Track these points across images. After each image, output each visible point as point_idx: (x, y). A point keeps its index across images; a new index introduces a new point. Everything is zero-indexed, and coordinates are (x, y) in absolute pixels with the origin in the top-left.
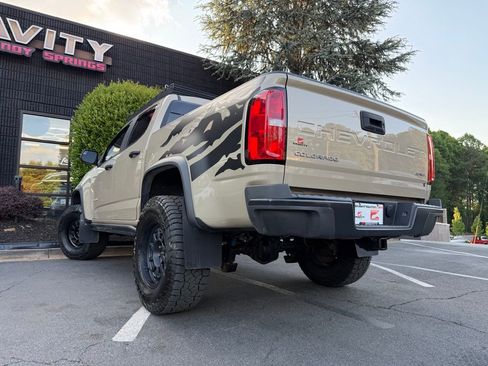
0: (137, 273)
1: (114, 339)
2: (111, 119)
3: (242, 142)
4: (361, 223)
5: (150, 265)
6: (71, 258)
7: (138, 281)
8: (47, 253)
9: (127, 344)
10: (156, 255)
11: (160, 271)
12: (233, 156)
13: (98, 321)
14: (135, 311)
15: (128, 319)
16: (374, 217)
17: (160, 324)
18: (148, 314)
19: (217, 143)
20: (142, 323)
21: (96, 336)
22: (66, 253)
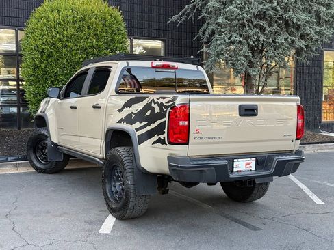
0: (105, 194)
1: (100, 232)
2: (60, 40)
3: (166, 130)
4: (238, 171)
5: (113, 189)
6: (40, 172)
7: (106, 199)
8: (16, 166)
9: (107, 234)
10: (117, 184)
11: (120, 194)
12: (161, 136)
13: (87, 222)
14: (107, 217)
15: (103, 221)
16: (248, 166)
17: (122, 225)
18: (115, 219)
19: (153, 126)
20: (112, 224)
21: (89, 230)
22: (35, 167)
